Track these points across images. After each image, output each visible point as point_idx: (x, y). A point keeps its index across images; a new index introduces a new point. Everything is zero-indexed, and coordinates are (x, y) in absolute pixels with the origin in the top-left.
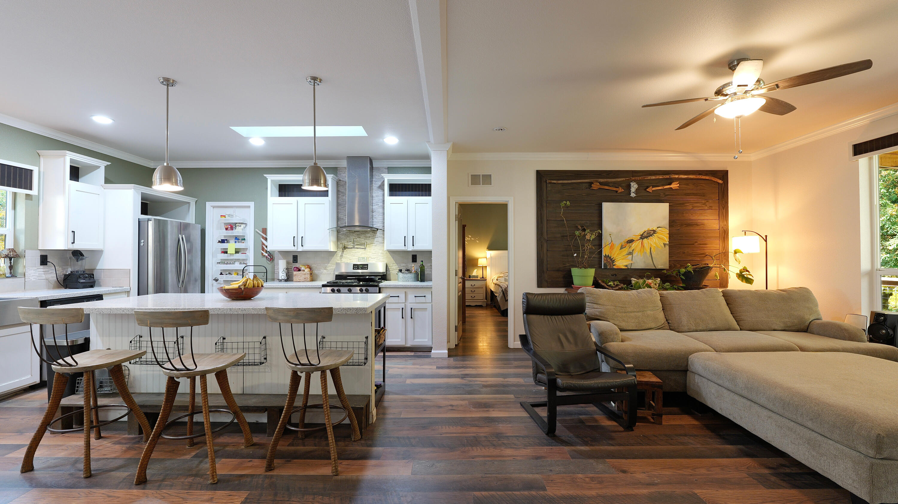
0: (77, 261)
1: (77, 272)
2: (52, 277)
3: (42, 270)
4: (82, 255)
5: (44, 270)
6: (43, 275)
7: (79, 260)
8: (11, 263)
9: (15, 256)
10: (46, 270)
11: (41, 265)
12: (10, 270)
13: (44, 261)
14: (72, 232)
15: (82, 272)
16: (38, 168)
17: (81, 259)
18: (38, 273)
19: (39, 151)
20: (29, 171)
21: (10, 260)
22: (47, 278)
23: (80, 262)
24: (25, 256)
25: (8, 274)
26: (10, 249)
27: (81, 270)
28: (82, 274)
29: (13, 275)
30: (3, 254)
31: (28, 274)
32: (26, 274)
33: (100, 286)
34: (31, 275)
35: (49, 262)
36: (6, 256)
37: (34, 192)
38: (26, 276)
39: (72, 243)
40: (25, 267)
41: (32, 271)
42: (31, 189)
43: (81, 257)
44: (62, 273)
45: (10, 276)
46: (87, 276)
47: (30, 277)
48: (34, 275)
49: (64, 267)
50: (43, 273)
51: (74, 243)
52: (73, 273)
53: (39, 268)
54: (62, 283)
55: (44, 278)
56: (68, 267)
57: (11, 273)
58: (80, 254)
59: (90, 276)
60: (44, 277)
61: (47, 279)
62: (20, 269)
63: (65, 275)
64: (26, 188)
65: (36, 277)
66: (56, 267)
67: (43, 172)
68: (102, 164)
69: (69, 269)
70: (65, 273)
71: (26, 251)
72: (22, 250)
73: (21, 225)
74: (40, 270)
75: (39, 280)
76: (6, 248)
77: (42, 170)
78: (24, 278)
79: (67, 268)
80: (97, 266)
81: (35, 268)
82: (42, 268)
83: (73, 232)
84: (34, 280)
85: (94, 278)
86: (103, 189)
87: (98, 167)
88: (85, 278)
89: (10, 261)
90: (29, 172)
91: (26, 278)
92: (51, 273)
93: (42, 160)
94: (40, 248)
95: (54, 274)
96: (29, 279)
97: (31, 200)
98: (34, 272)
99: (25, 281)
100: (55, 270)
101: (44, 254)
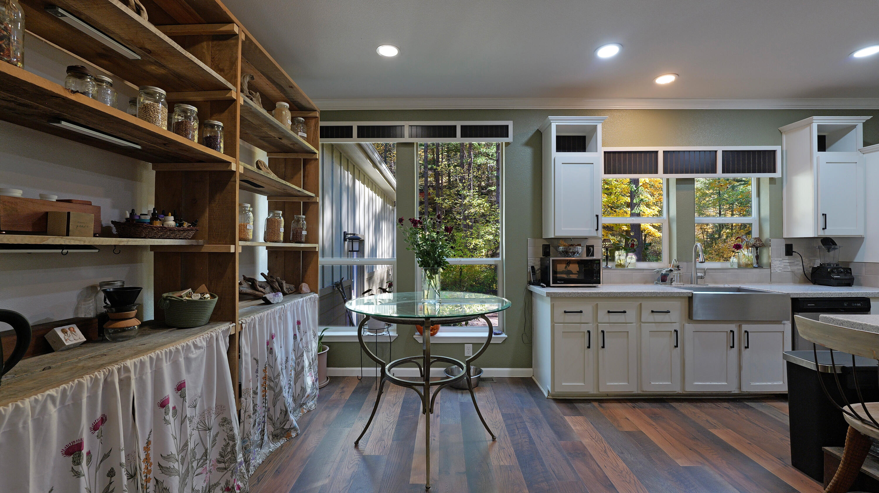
0: (829, 251)
1: (829, 264)
2: (798, 269)
3: (788, 261)
4: (834, 244)
5: (790, 261)
6: (789, 267)
7: (830, 250)
8: (757, 252)
9: (761, 246)
10: (792, 261)
11: (786, 255)
12: (757, 259)
13: (789, 250)
14: (823, 214)
15: (835, 266)
16: (780, 146)
17: (833, 249)
18: (783, 264)
19: (780, 128)
20: (772, 152)
21: (757, 250)
22: (793, 271)
23: (832, 253)
24: (769, 245)
25: (755, 264)
26: (756, 238)
27: (834, 262)
28: (835, 268)
29: (760, 266)
30: (751, 244)
31: (774, 265)
32: (772, 264)
33: (860, 285)
34: (777, 266)
35: (795, 252)
36: (753, 246)
37: (777, 175)
39: (823, 229)
40: (769, 257)
41: (778, 262)
42: (774, 171)
43: (833, 247)
44: (808, 265)
45: (757, 266)
46: (842, 270)
47: (775, 269)
48: (780, 266)
49: (810, 258)
50: (788, 264)
51: (826, 228)
52: (823, 265)
53: (785, 258)
54: (810, 278)
55: (789, 270)
56: (816, 258)
57: (757, 263)
58: (831, 242)
59: (847, 271)
62: (765, 260)
63: (814, 268)
64: (770, 172)
65: (781, 269)
66: (802, 258)
67: (786, 151)
68: (859, 121)
70: (812, 265)
71: (772, 240)
72: (767, 239)
73: (766, 212)
74: (785, 261)
75: (785, 272)
76: (753, 237)
77: (784, 149)
78: (770, 269)
79: (815, 260)
80: (854, 258)
81: (781, 259)
83: (825, 215)
84: (780, 272)
85: (851, 273)
86: (861, 155)
87: (854, 127)
88: (839, 273)
90: (772, 154)
92: (797, 264)
93: (784, 137)
94: (785, 236)
95: (800, 266)
96: (774, 271)
97: (775, 184)
98: (780, 263)
99: (771, 273)
100: (801, 261)
101: (789, 243)
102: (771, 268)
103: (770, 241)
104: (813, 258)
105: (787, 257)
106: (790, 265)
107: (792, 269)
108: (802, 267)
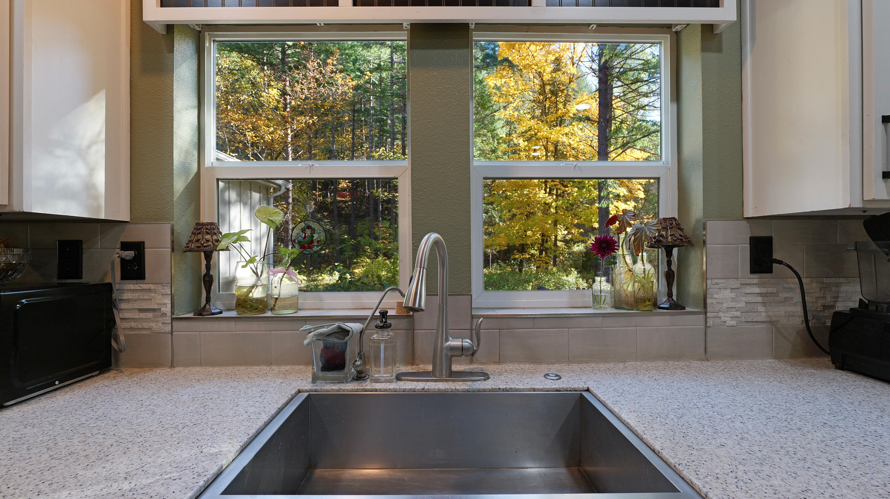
2: (790, 313)
3: (757, 290)
5: (764, 290)
6: (761, 308)
8: (669, 263)
9: (680, 242)
10: (770, 290)
11: (753, 271)
12: (670, 285)
13: (762, 257)
18: (744, 299)
21: (669, 254)
22: (774, 319)
24: (704, 242)
25: (663, 298)
26: (668, 219)
29: (676, 304)
30: (650, 236)
31: (714, 301)
32: (709, 301)
34: (725, 305)
35: (780, 262)
36: (656, 243)
38: (709, 309)
40: (704, 277)
41: (727, 294)
44: (820, 302)
45: (669, 305)
47: (721, 314)
48: (732, 305)
49: (825, 280)
50: (759, 299)
53: (749, 281)
55: (763, 317)
56: (842, 280)
57: (670, 296)
60: (762, 311)
61: (771, 322)
63: (837, 315)
65: (738, 314)
66: (804, 280)
69: (844, 288)
71: (709, 224)
72: (698, 221)
74: (749, 290)
75: (749, 325)
78: (703, 315)
79: (838, 285)
81: (736, 284)
82: (756, 281)
84: (733, 323)
89: (667, 256)
91: (708, 315)
92: (786, 300)
94: (749, 213)
95: (795, 304)
96: (716, 320)
97: (719, 50)
98: (733, 295)
99: (706, 327)
100: (799, 291)
101: (762, 233)
102: (706, 313)
103: (704, 229)
104: (833, 280)
105: (756, 279)
106: (764, 304)
107: (770, 314)
108: (799, 309)
